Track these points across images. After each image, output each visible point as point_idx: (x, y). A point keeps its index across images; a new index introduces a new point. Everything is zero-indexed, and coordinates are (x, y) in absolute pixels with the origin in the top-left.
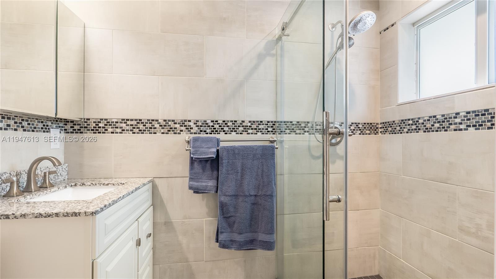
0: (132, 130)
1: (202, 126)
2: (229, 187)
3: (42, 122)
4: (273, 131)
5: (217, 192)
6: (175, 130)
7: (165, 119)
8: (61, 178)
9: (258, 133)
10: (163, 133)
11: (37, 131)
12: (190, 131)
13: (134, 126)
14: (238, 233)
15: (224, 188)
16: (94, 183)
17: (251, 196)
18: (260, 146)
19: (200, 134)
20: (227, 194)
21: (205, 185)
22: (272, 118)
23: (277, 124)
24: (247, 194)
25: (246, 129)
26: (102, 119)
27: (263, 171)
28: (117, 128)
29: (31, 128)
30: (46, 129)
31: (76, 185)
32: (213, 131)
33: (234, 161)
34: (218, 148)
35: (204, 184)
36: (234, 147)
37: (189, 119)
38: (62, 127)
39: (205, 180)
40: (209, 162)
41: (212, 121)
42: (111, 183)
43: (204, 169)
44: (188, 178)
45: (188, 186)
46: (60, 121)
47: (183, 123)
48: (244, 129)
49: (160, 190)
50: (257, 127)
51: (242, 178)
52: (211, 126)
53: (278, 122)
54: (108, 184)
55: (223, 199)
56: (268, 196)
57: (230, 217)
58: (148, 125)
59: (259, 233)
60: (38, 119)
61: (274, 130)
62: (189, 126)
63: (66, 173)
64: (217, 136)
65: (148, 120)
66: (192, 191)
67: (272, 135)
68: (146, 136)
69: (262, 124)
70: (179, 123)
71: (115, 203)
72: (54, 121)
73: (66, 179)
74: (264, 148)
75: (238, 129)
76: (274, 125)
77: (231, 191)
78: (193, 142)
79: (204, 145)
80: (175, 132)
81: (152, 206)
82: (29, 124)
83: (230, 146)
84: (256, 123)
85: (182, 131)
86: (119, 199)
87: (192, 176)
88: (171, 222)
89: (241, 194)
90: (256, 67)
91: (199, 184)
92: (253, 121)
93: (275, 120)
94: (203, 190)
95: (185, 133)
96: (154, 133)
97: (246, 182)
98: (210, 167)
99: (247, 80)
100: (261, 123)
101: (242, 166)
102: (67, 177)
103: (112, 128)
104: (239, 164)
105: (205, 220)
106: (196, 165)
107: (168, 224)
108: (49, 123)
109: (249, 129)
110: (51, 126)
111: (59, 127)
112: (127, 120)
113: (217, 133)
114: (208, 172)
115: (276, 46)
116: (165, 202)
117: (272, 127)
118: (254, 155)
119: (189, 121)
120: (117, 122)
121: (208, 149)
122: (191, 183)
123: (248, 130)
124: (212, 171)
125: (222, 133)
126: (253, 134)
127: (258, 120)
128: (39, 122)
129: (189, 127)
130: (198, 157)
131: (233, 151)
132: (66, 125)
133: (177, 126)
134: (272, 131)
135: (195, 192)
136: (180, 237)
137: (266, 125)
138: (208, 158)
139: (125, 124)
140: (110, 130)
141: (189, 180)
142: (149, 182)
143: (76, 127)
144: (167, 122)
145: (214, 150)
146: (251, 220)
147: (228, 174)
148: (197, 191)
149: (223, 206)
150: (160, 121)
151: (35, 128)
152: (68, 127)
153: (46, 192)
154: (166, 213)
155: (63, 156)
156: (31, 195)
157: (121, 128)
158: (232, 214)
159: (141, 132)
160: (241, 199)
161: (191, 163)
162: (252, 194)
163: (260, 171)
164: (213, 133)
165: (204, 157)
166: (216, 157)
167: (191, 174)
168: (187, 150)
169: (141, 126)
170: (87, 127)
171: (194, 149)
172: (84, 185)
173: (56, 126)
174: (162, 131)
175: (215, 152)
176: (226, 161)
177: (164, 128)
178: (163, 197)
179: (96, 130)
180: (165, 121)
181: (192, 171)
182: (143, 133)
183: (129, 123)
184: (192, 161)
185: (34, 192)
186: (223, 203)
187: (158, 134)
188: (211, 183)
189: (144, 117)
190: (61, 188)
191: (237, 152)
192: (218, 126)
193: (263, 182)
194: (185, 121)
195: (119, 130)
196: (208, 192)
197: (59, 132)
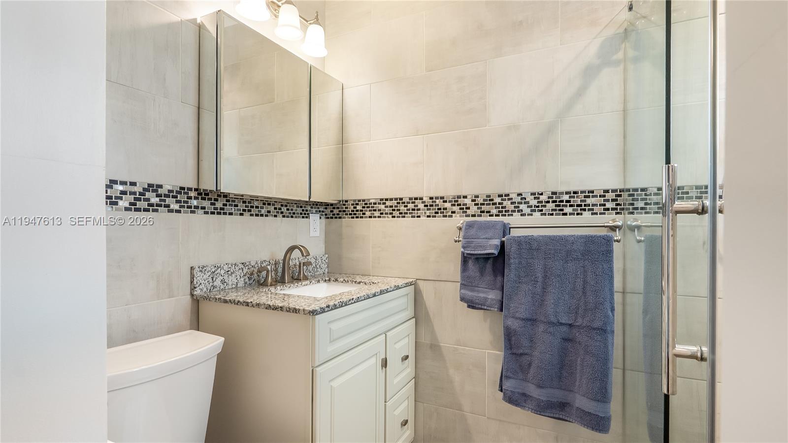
0: (392, 213)
1: (483, 204)
2: (521, 305)
3: (301, 207)
4: (616, 209)
5: (501, 310)
6: (445, 211)
7: (432, 196)
8: (320, 271)
9: (583, 212)
10: (429, 216)
11: (296, 217)
12: (466, 212)
13: (394, 208)
14: (535, 385)
15: (512, 305)
16: (346, 280)
17: (561, 324)
18: (581, 237)
19: (480, 216)
20: (517, 315)
21: (483, 297)
22: (614, 183)
23: (625, 195)
24: (553, 319)
25: (560, 207)
26: (359, 201)
27: (585, 282)
28: (375, 210)
29: (290, 213)
30: (305, 215)
31: (329, 280)
32: (502, 212)
33: (530, 261)
34: (503, 239)
35: (482, 295)
36: (530, 237)
37: (464, 194)
38: (323, 212)
39: (482, 289)
40: (490, 261)
41: (500, 196)
42: (363, 281)
43: (482, 272)
44: (459, 283)
45: (459, 297)
46: (320, 205)
47: (455, 201)
48: (556, 206)
49: (424, 298)
50: (581, 201)
51: (545, 292)
52: (498, 204)
53: (628, 190)
54: (359, 283)
55: (510, 322)
56: (594, 329)
57: (521, 354)
58: (411, 206)
59: (577, 395)
60: (296, 204)
61: (619, 207)
62: (464, 205)
63: (326, 266)
64: (506, 219)
65: (410, 199)
66: (466, 305)
67: (614, 216)
68: (408, 220)
69: (593, 197)
70: (450, 202)
71: (344, 305)
72: (313, 204)
73: (326, 272)
74: (590, 240)
75: (545, 206)
76: (620, 196)
77: (523, 312)
78: (466, 229)
79: (480, 234)
80: (445, 214)
81: (414, 319)
82: (288, 210)
83: (523, 235)
84: (579, 194)
85: (453, 212)
86: (350, 300)
87: (464, 280)
88: (439, 346)
89: (543, 319)
90: (580, 93)
91: (475, 294)
92: (573, 192)
93: (622, 187)
94: (480, 304)
95: (458, 215)
96: (418, 217)
97: (550, 300)
98: (491, 270)
99: (561, 120)
100: (591, 194)
101: (545, 272)
102: (327, 270)
103: (370, 211)
104: (538, 267)
105: (488, 353)
106: (470, 263)
107: (435, 347)
108: (309, 208)
109: (566, 206)
110: (310, 211)
111: (320, 211)
112: (387, 200)
113: (509, 215)
114: (489, 277)
115: (623, 46)
116: (431, 316)
117: (613, 200)
118: (569, 253)
119: (465, 197)
120: (375, 204)
121: (486, 240)
122: (463, 291)
123: (564, 208)
124: (495, 276)
125: (517, 215)
126: (573, 214)
127: (583, 189)
128: (298, 207)
129: (465, 207)
130: (472, 252)
131: (529, 245)
132: (326, 208)
133: (448, 205)
134: (613, 209)
135: (469, 306)
136: (451, 371)
137: (600, 196)
138: (486, 254)
139: (384, 205)
140: (368, 214)
141: (461, 287)
142: (407, 285)
143: (336, 211)
144: (434, 200)
145: (497, 242)
146: (561, 368)
147: (519, 282)
148: (472, 305)
149: (509, 336)
150: (425, 199)
151: (294, 213)
152: (328, 211)
153: (296, 284)
154: (433, 333)
155: (324, 246)
156: (282, 287)
157: (379, 210)
158: (526, 351)
159: (403, 215)
160: (541, 328)
161: (463, 261)
162: (563, 322)
163: (579, 283)
164: (501, 214)
165: (479, 252)
166: (498, 253)
167: (463, 278)
168: (456, 241)
169: (402, 208)
170: (344, 211)
171: (466, 240)
172: (337, 281)
173: (316, 211)
174: (428, 213)
175: (498, 246)
176: (517, 261)
177: (430, 209)
178: (428, 309)
179: (354, 215)
180: (431, 198)
181: (464, 274)
182: (404, 217)
183: (388, 203)
184: (465, 259)
185: (288, 283)
186: (511, 329)
187: (423, 218)
188: (493, 295)
189: (406, 195)
190: (313, 281)
191: (535, 245)
192: (509, 202)
193: (586, 302)
194: (459, 197)
195: (377, 214)
196: (488, 308)
197: (319, 218)
